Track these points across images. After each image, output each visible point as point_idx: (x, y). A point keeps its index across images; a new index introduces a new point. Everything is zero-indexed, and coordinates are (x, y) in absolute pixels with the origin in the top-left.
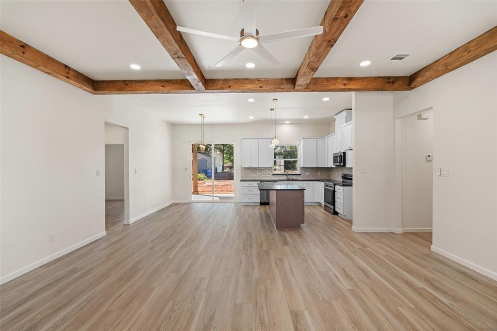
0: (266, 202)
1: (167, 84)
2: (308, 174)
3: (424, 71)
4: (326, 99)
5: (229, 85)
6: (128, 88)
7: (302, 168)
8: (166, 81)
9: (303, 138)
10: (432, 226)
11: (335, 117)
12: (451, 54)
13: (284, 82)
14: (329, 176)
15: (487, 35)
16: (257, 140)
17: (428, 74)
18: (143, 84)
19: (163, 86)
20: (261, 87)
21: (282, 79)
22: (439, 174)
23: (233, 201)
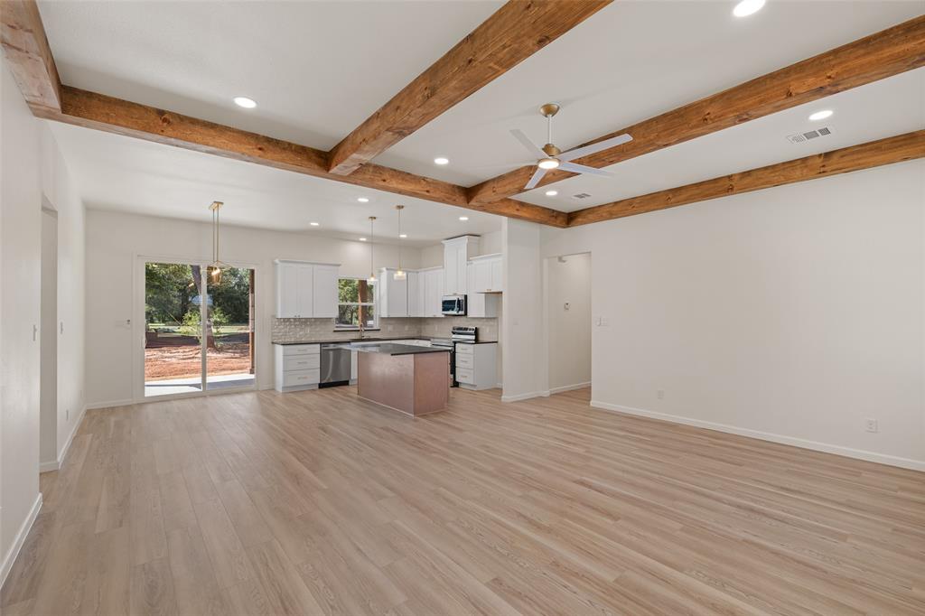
0: (332, 381)
1: (271, 147)
2: (390, 328)
3: (585, 212)
4: (464, 219)
5: (384, 177)
6: (169, 130)
7: (383, 318)
8: (269, 140)
9: (387, 269)
10: (590, 380)
11: (443, 242)
12: (616, 203)
13: (457, 191)
14: (420, 331)
15: (649, 197)
16: (311, 266)
17: (590, 216)
18: (212, 132)
19: (260, 149)
20: (428, 191)
21: (454, 186)
22: (598, 323)
23: (253, 386)
